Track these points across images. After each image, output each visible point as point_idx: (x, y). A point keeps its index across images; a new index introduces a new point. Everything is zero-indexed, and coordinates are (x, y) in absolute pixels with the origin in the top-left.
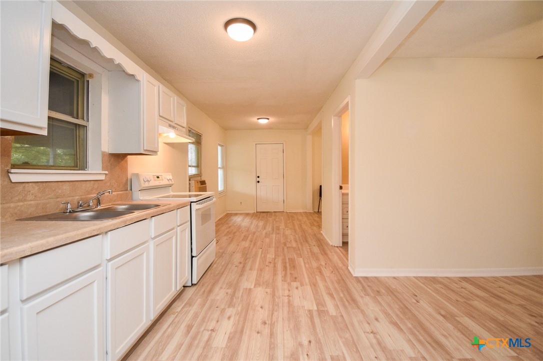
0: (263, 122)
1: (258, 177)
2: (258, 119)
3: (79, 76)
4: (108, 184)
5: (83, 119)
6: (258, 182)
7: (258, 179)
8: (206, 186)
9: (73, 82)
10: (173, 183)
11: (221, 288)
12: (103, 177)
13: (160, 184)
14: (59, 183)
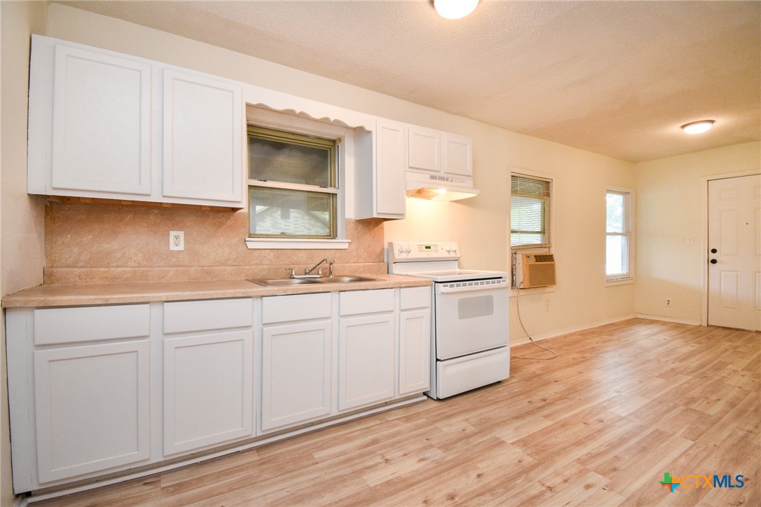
0: (699, 130)
1: (714, 251)
2: (683, 127)
3: (331, 143)
4: (354, 254)
5: (335, 187)
6: (714, 261)
7: (713, 256)
8: (553, 265)
9: (327, 151)
10: (459, 255)
11: (467, 420)
12: (346, 246)
13: (429, 256)
14: (295, 251)
